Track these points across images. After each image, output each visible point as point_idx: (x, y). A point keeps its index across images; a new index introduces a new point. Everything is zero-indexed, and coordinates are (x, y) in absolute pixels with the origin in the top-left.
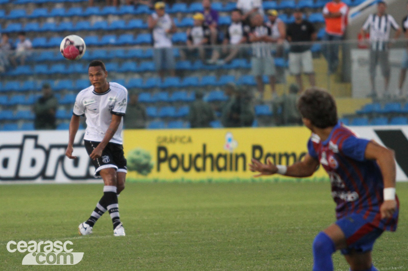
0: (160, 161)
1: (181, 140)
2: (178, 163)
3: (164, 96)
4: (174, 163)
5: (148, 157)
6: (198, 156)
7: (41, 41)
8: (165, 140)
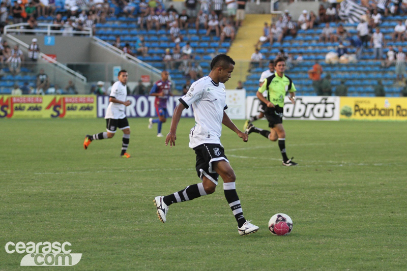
0: (356, 111)
1: (365, 102)
2: (364, 112)
3: (358, 82)
4: (362, 112)
5: (350, 109)
6: (372, 109)
7: (306, 57)
8: (358, 102)
